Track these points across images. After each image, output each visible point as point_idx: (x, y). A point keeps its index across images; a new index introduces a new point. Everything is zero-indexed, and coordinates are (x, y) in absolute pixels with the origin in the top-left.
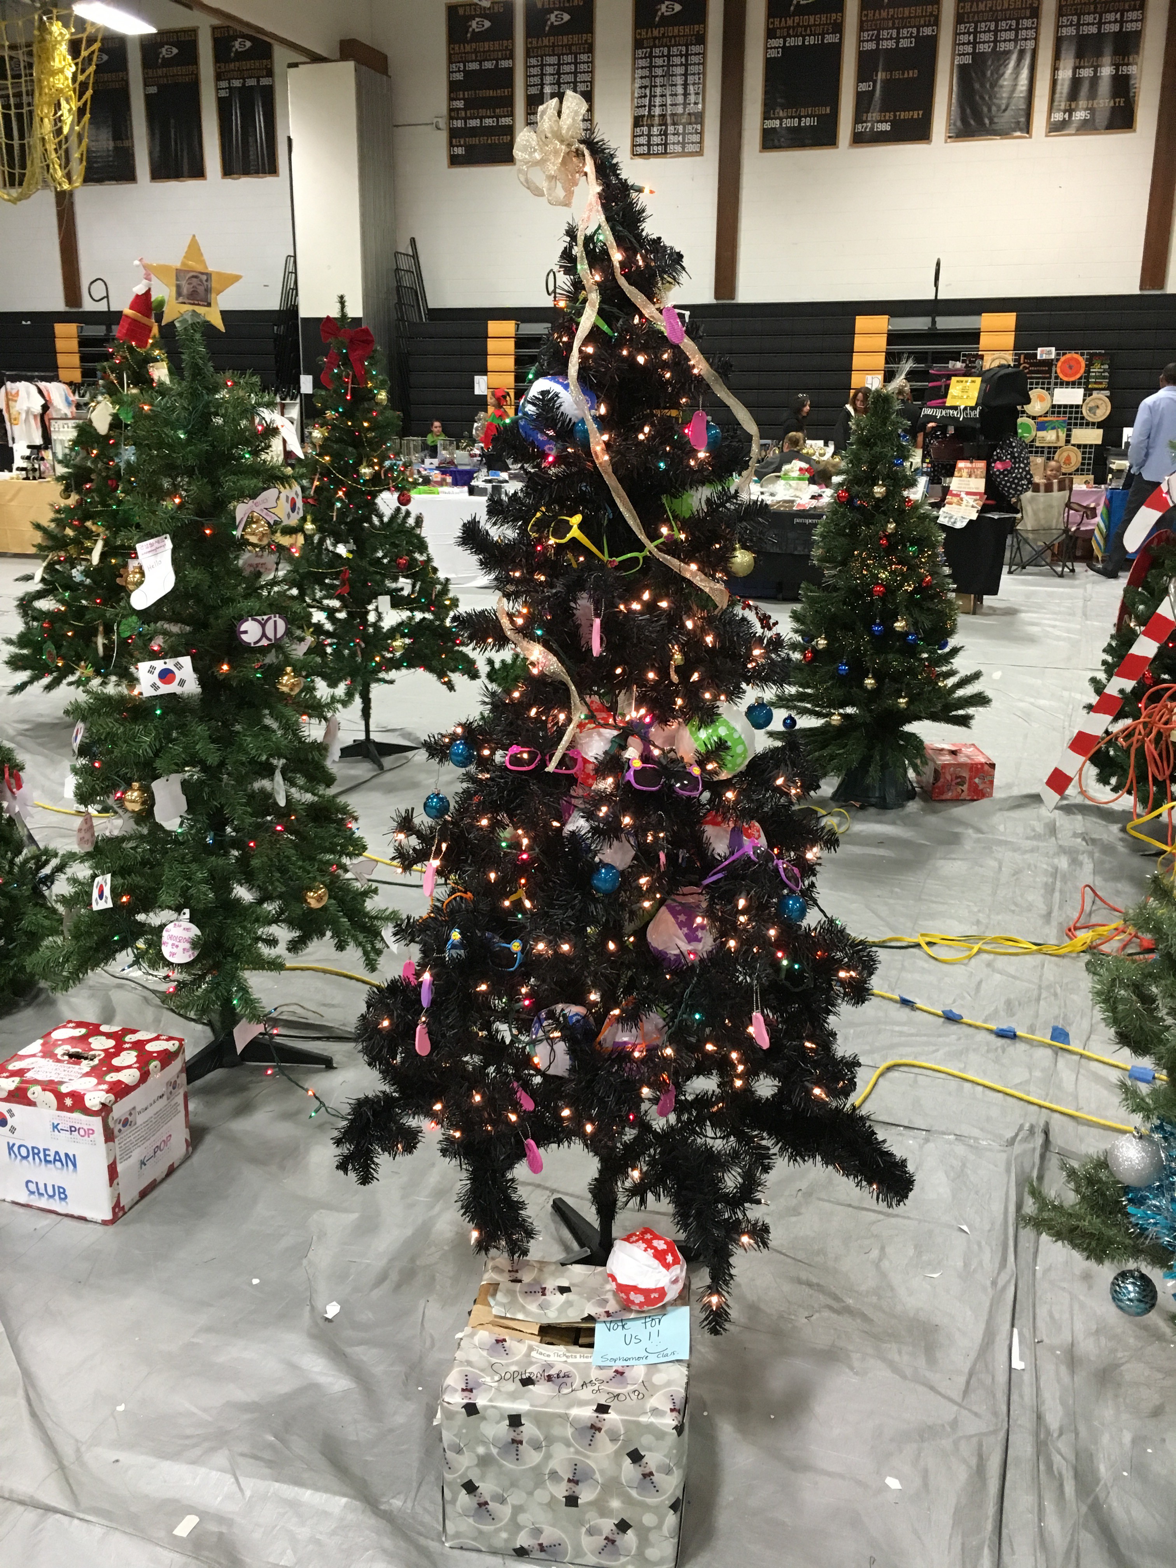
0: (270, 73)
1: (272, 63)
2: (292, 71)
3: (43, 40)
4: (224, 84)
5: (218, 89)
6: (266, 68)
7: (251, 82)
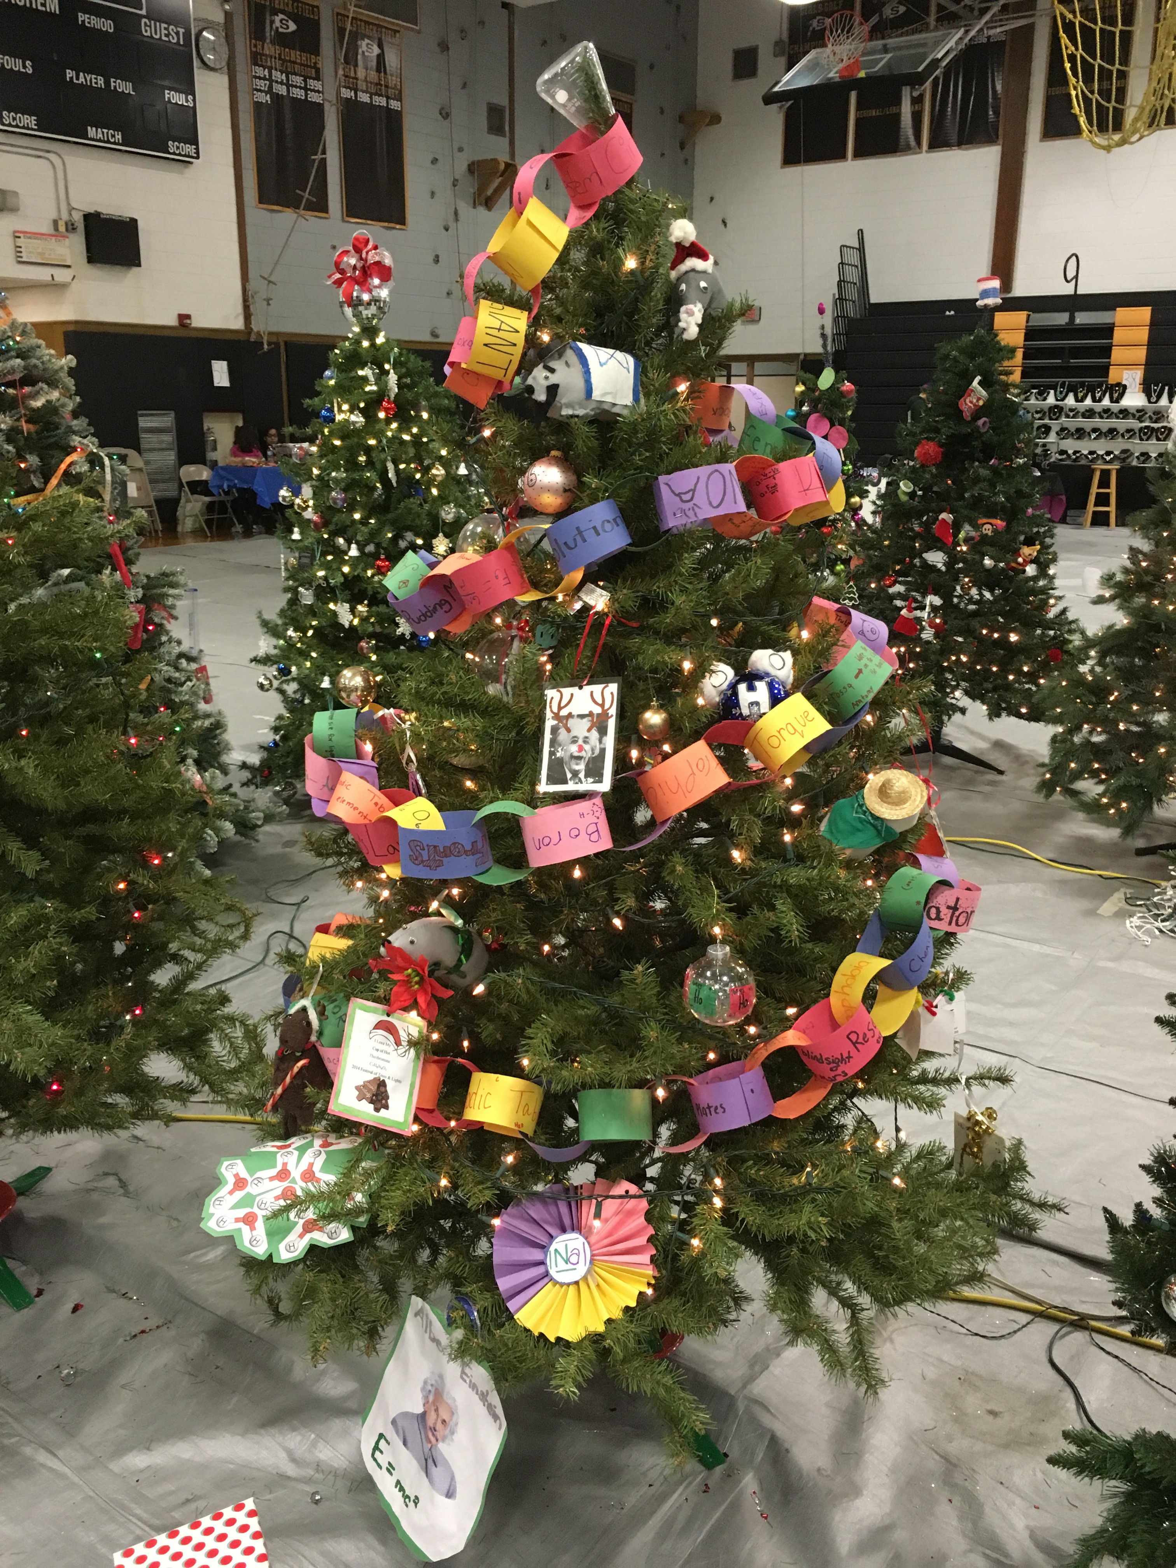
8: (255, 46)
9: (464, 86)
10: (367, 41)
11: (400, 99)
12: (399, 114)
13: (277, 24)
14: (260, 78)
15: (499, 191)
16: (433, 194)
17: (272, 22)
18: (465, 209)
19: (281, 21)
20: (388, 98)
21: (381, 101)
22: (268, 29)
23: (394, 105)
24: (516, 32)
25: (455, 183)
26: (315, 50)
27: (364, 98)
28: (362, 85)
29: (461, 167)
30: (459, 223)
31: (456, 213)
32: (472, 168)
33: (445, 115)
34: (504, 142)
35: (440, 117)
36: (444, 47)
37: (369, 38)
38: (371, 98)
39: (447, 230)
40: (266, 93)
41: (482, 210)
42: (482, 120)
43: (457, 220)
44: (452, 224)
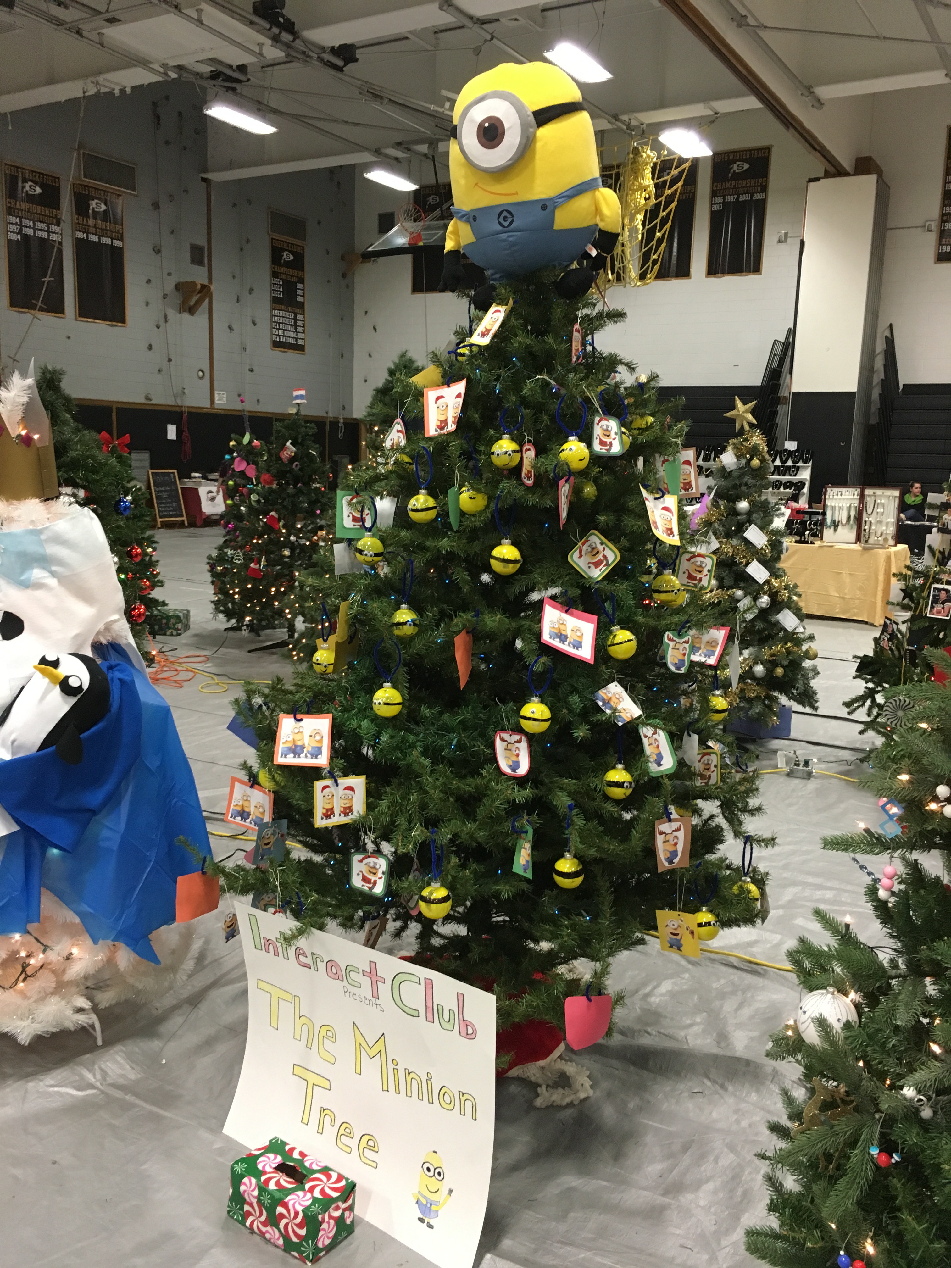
0: (764, 189)
1: (767, 182)
2: (812, 185)
3: (634, 161)
4: (717, 200)
5: (712, 204)
6: (761, 185)
7: (744, 197)
8: (10, 203)
9: (172, 232)
10: (96, 201)
11: (121, 239)
12: (121, 250)
13: (27, 188)
14: (12, 224)
15: (199, 303)
16: (147, 304)
17: (23, 187)
18: (172, 314)
19: (30, 186)
20: (112, 239)
21: (106, 241)
22: (20, 192)
23: (117, 243)
24: (213, 198)
25: (165, 296)
26: (57, 207)
27: (94, 238)
28: (92, 230)
29: (170, 286)
30: (168, 324)
31: (166, 316)
32: (178, 287)
33: (157, 251)
34: (203, 270)
35: (153, 253)
36: (156, 206)
37: (99, 199)
38: (99, 239)
39: (158, 327)
40: (18, 234)
41: (186, 316)
42: (188, 255)
43: (166, 321)
44: (162, 323)
